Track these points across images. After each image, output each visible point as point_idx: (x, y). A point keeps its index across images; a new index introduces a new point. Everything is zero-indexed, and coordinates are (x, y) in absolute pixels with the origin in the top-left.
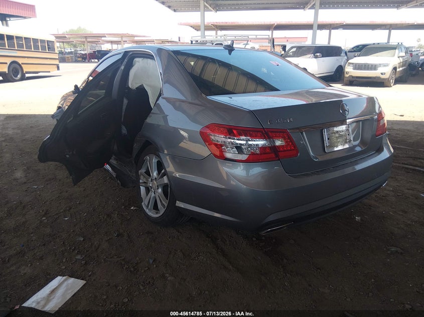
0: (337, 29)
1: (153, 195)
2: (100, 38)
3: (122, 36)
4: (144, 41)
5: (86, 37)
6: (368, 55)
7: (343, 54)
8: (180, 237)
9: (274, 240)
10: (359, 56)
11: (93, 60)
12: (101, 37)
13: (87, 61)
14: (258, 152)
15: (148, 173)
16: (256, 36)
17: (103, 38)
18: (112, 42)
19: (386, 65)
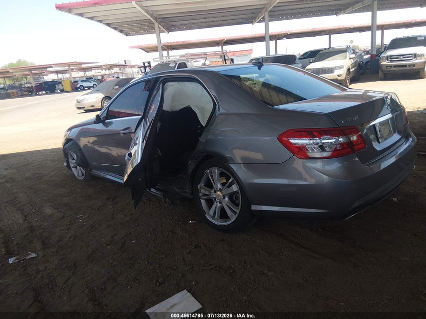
0: (281, 39)
1: (219, 205)
2: (45, 69)
3: (69, 65)
4: (91, 68)
5: (30, 70)
6: (323, 60)
7: (297, 61)
8: (254, 240)
9: (338, 229)
10: (314, 62)
11: (40, 93)
12: (47, 68)
13: (34, 94)
14: (339, 147)
15: (209, 185)
16: (215, 52)
17: (48, 69)
18: (57, 72)
19: (341, 67)
